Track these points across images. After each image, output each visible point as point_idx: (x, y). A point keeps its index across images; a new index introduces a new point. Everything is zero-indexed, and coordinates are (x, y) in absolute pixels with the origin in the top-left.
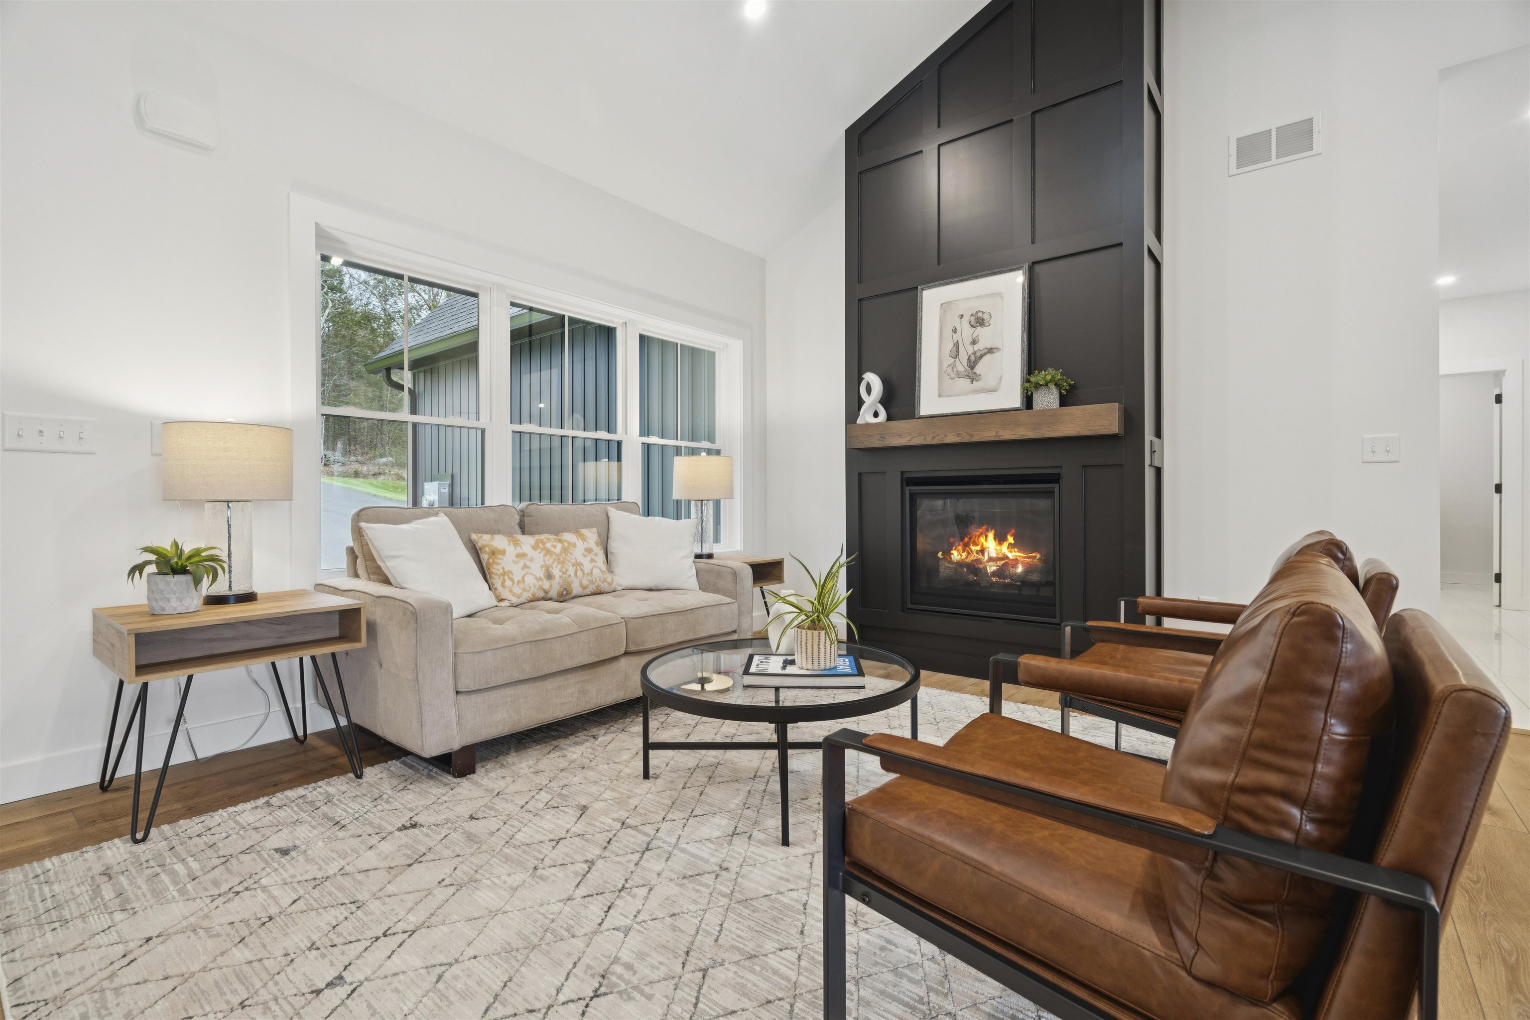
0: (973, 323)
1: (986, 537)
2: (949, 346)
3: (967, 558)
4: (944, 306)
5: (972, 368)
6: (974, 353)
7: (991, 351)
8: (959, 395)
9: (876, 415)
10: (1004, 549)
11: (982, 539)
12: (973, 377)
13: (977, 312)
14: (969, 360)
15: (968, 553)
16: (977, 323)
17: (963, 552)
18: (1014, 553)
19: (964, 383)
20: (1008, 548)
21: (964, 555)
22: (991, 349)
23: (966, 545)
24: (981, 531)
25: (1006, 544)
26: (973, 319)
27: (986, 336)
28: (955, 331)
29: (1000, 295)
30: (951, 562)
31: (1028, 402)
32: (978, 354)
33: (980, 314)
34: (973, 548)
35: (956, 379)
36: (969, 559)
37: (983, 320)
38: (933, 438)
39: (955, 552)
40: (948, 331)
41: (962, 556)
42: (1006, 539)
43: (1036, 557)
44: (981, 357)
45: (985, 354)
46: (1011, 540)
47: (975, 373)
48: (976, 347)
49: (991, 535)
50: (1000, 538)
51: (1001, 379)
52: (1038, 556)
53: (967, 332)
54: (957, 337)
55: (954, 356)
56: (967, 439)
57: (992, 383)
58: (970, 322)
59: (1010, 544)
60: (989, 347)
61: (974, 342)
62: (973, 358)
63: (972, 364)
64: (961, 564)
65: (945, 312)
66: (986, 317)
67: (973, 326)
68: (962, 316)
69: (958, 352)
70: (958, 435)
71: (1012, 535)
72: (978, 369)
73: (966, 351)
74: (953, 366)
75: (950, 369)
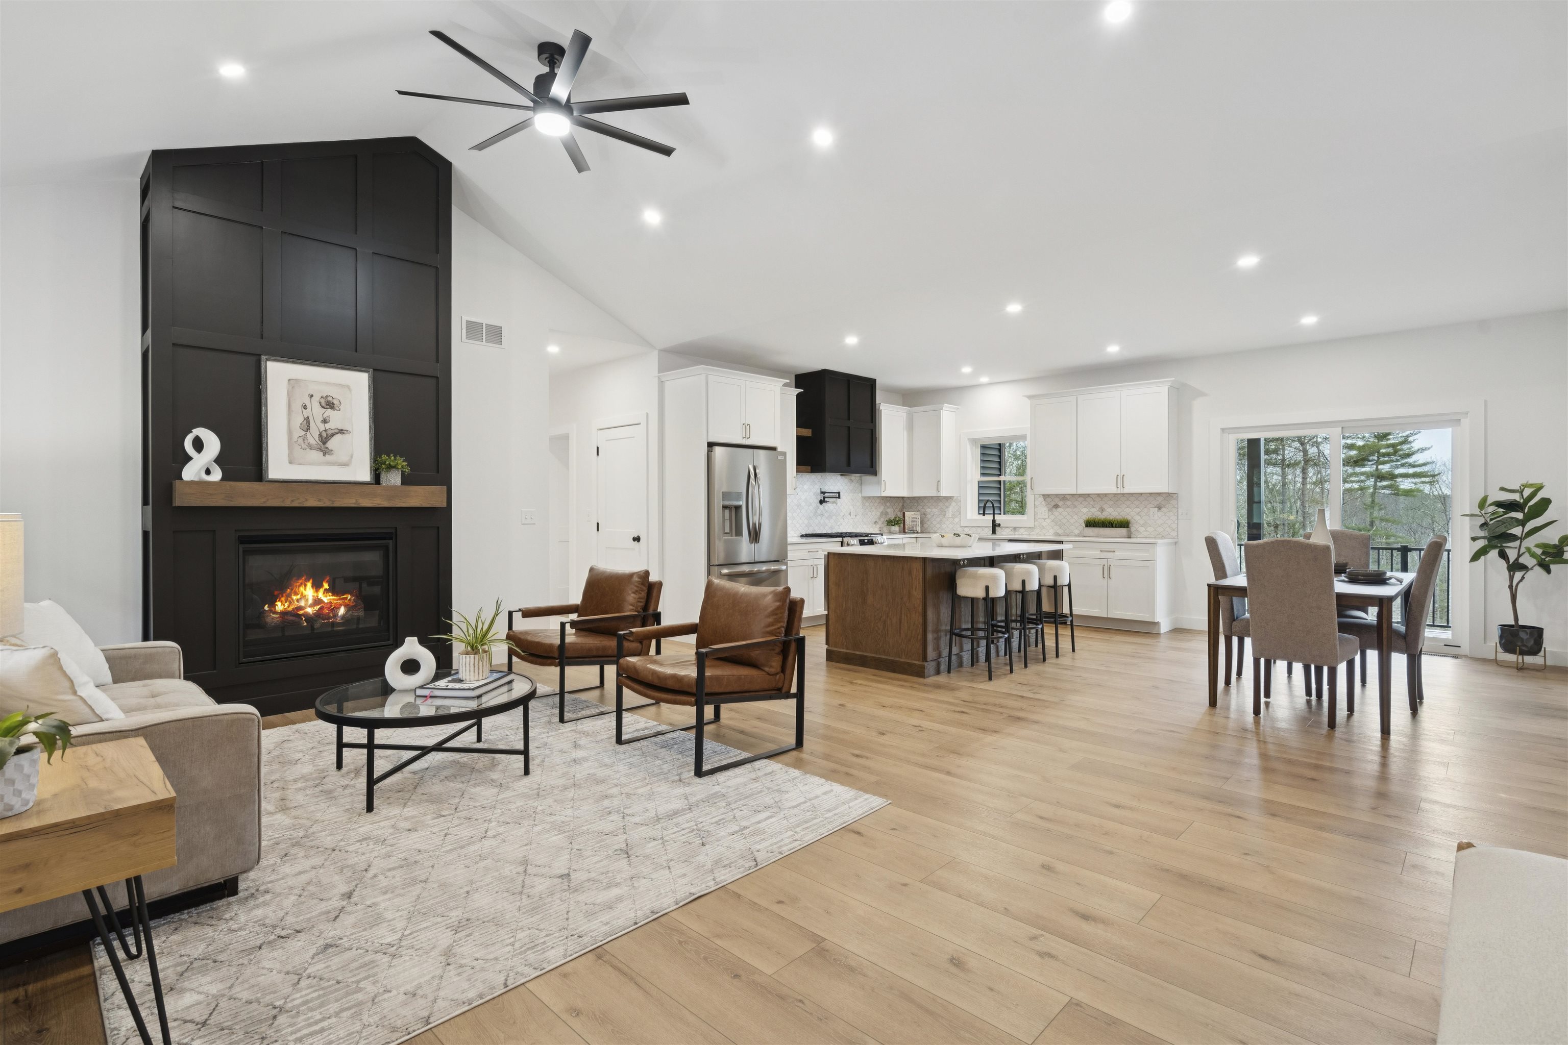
0: (323, 404)
1: (305, 586)
2: (299, 420)
3: (289, 607)
4: (292, 382)
5: (324, 443)
6: (326, 431)
7: (341, 431)
8: (310, 464)
9: (208, 472)
10: (321, 595)
11: (302, 589)
12: (326, 452)
13: (327, 396)
14: (320, 435)
15: (290, 603)
16: (327, 405)
17: (286, 602)
18: (328, 598)
19: (316, 455)
20: (324, 593)
21: (286, 605)
22: (342, 430)
23: (289, 596)
24: (300, 581)
25: (322, 590)
26: (323, 401)
27: (336, 420)
28: (305, 407)
29: (348, 387)
30: (276, 613)
31: (377, 479)
32: (330, 432)
33: (330, 399)
34: (294, 598)
35: (308, 450)
36: (290, 609)
37: (333, 404)
38: (293, 501)
39: (279, 603)
40: (297, 406)
41: (284, 605)
42: (322, 586)
43: (347, 598)
44: (333, 435)
45: (337, 433)
46: (326, 586)
47: (327, 448)
48: (327, 426)
49: (309, 585)
50: (317, 586)
51: (352, 457)
52: (349, 597)
53: (317, 412)
54: (307, 413)
55: (305, 429)
56: (327, 503)
57: (344, 458)
58: (320, 403)
59: (326, 590)
60: (340, 428)
61: (325, 421)
62: (324, 435)
63: (325, 439)
64: (284, 613)
65: (293, 387)
66: (335, 402)
67: (323, 407)
68: (312, 396)
69: (309, 426)
70: (320, 500)
71: (327, 582)
72: (331, 444)
73: (317, 427)
74: (304, 438)
75: (301, 440)
